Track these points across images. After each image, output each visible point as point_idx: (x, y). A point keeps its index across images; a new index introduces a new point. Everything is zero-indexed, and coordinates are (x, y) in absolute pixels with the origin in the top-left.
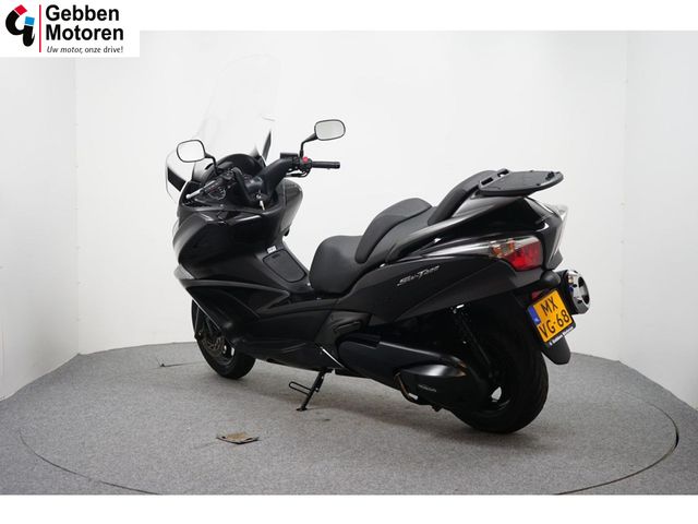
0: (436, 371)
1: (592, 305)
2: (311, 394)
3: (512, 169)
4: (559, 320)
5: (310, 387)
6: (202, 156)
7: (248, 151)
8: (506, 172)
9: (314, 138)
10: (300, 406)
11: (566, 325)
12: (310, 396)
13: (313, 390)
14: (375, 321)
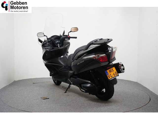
0: (89, 85)
1: (125, 71)
2: (68, 89)
3: (103, 38)
4: (114, 74)
5: (67, 88)
6: (44, 36)
7: (59, 35)
8: (102, 39)
9: (71, 32)
10: (65, 92)
11: (116, 75)
12: (67, 89)
13: (68, 88)
14: (76, 73)
